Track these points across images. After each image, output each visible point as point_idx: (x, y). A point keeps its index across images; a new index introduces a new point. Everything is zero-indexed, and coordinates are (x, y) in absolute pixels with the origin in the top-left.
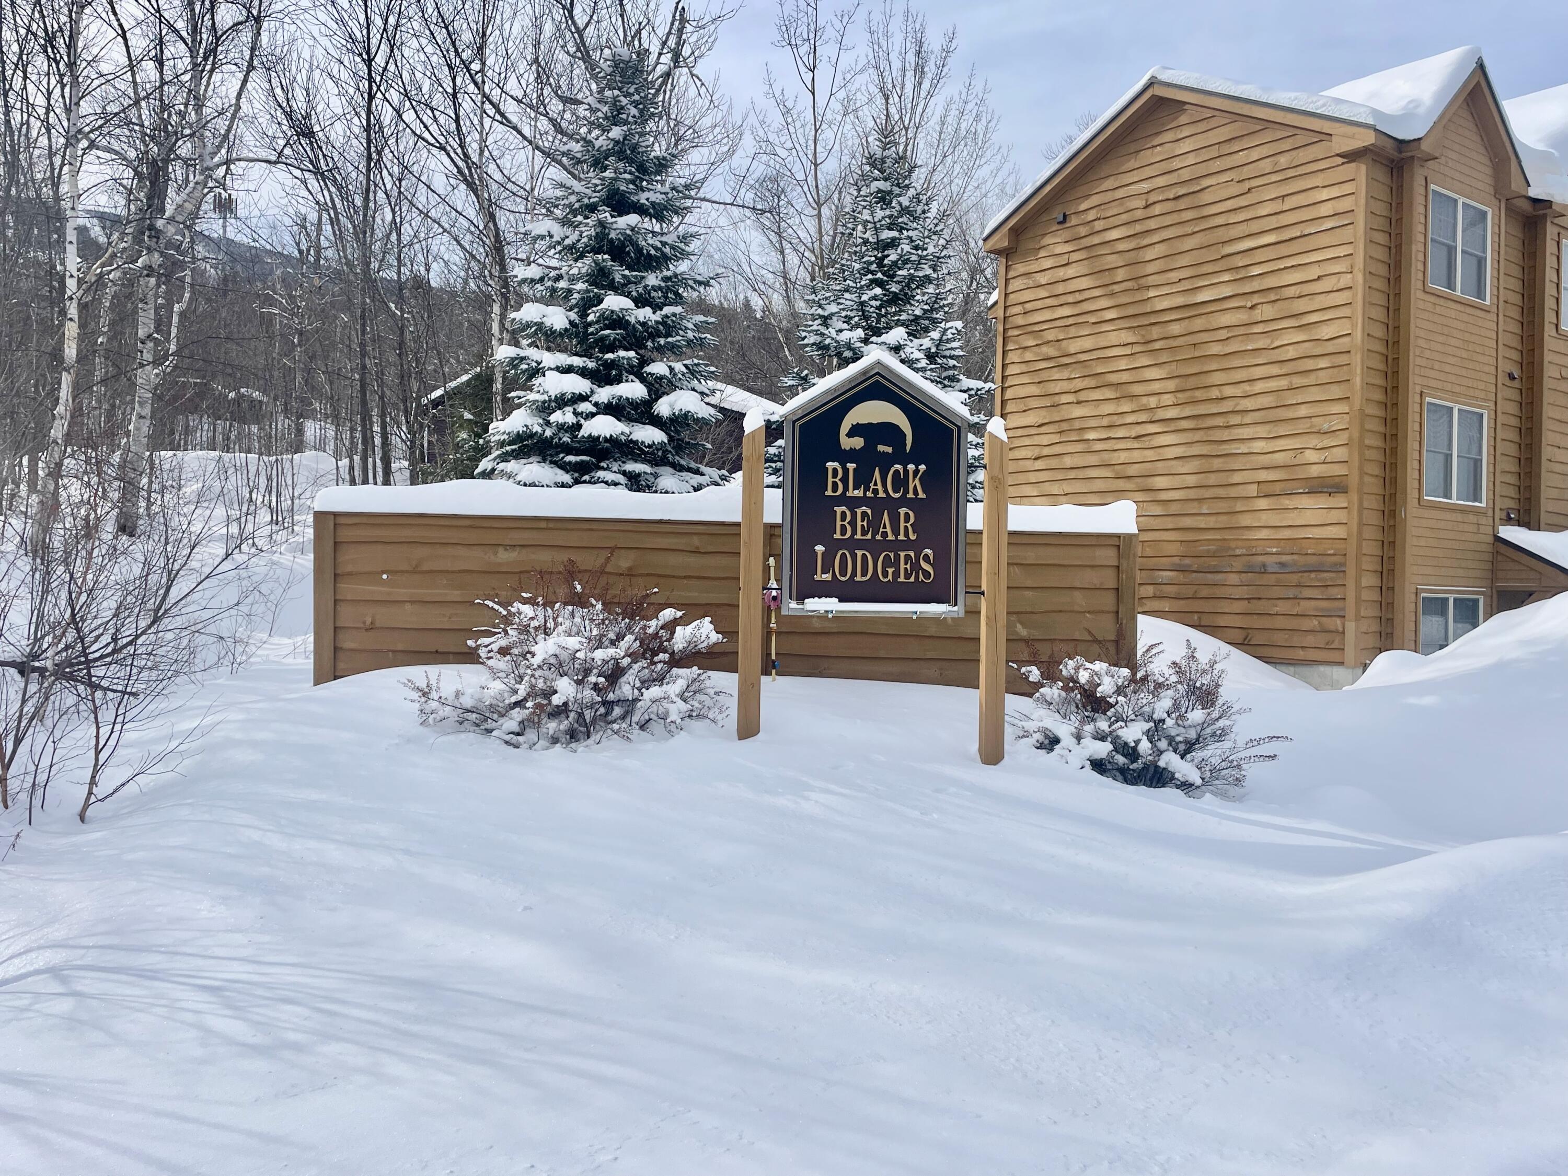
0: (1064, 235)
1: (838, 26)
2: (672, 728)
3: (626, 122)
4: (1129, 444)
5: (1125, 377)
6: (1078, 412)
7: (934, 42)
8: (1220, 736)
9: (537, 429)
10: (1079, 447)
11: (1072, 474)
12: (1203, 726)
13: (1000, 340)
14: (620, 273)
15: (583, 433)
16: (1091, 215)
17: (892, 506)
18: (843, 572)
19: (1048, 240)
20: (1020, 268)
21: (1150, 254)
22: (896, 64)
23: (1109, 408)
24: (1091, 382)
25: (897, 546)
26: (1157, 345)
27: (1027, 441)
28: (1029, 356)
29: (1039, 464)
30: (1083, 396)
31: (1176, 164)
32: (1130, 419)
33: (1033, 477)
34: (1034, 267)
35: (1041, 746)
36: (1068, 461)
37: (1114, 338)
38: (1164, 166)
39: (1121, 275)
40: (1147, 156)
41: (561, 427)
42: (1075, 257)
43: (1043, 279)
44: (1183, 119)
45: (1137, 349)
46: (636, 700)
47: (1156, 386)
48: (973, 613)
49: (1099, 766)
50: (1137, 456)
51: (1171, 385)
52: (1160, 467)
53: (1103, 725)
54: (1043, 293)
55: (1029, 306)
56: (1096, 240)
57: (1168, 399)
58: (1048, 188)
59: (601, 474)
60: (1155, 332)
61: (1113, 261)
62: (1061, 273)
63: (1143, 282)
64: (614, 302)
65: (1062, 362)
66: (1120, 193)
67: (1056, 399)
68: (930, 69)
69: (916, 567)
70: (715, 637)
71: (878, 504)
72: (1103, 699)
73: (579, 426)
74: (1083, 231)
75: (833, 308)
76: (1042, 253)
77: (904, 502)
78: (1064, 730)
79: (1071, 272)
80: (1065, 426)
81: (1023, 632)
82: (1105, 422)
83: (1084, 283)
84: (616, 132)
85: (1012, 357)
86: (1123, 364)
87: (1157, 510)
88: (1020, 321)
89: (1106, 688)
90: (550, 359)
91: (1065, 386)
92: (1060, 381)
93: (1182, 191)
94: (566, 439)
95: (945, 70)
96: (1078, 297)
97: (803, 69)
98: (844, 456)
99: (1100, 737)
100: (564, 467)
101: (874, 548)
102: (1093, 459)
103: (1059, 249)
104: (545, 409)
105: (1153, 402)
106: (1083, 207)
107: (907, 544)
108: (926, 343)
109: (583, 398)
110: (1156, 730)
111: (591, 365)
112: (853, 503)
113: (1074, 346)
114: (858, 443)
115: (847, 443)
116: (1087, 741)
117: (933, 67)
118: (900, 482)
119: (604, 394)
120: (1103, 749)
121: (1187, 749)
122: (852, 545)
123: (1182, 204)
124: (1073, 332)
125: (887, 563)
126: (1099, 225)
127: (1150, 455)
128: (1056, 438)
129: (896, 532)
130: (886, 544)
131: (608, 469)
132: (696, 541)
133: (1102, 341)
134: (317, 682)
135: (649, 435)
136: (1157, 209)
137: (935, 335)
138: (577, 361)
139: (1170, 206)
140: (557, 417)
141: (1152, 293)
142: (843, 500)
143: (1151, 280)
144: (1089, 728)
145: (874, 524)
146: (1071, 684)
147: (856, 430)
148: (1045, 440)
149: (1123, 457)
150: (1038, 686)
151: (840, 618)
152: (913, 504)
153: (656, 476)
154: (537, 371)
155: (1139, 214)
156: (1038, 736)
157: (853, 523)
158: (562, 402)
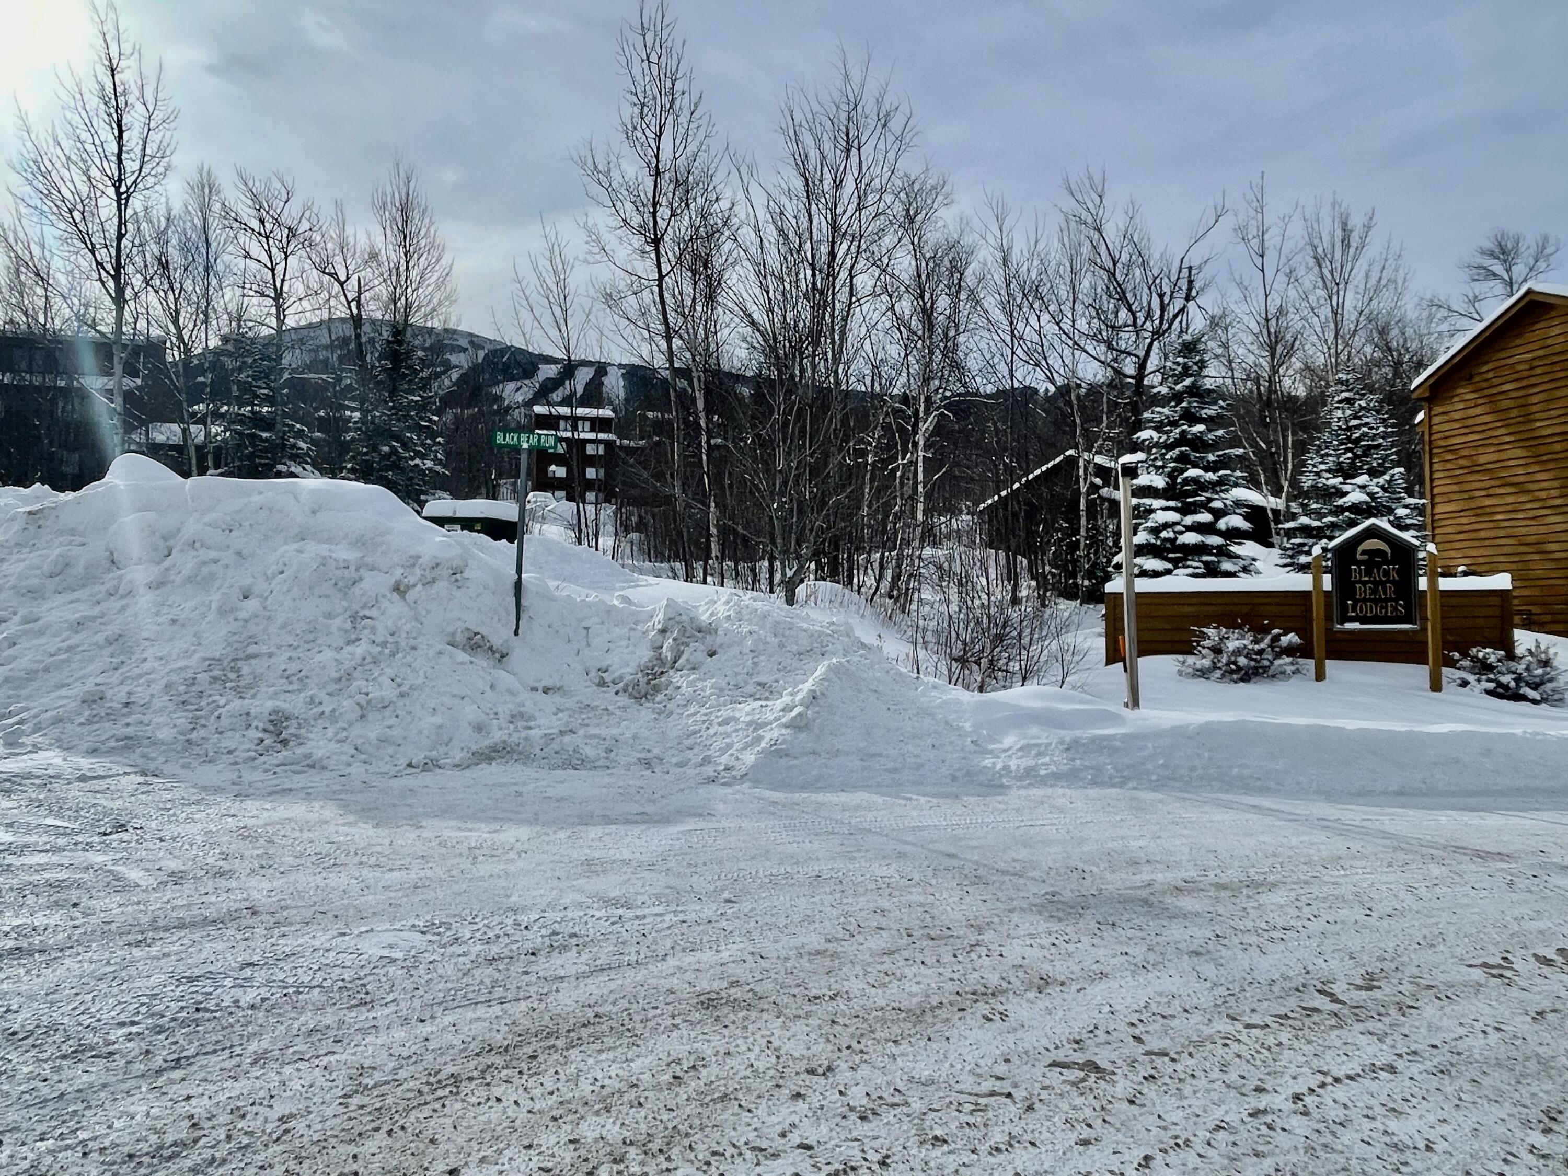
0: (1471, 388)
1: (1281, 224)
2: (1289, 677)
3: (1191, 375)
4: (1529, 523)
5: (1522, 479)
6: (1488, 502)
7: (1357, 221)
8: (1551, 680)
9: (1153, 541)
10: (1491, 525)
11: (1487, 543)
12: (1543, 675)
13: (1427, 456)
14: (1193, 455)
15: (1178, 542)
16: (1490, 375)
17: (1383, 584)
18: (1361, 611)
19: (1458, 391)
20: (1438, 409)
21: (1535, 399)
22: (1326, 238)
23: (1510, 499)
24: (1497, 483)
25: (1387, 600)
26: (1544, 458)
27: (1450, 522)
28: (1449, 466)
29: (1462, 537)
30: (1491, 492)
31: (1549, 342)
32: (1529, 506)
33: (1458, 545)
34: (1449, 408)
35: (1461, 685)
36: (1483, 534)
37: (1511, 454)
38: (1541, 344)
39: (1514, 413)
40: (1529, 337)
41: (1166, 540)
42: (1480, 401)
43: (1456, 416)
44: (1554, 314)
45: (1529, 461)
46: (1269, 667)
47: (1546, 485)
48: (1425, 630)
49: (1489, 692)
50: (1533, 530)
51: (1556, 484)
52: (1551, 537)
53: (1492, 676)
54: (1456, 425)
55: (1447, 434)
56: (1494, 391)
57: (1553, 493)
58: (1457, 359)
59: (1189, 563)
60: (1543, 450)
61: (1506, 404)
62: (1471, 412)
63: (1532, 417)
64: (1192, 472)
65: (1475, 469)
66: (1511, 361)
67: (1471, 494)
68: (1355, 242)
69: (1395, 609)
70: (1299, 641)
71: (1376, 584)
72: (1490, 664)
73: (1176, 538)
74: (1485, 385)
75: (1323, 467)
76: (1456, 399)
77: (1388, 581)
78: (1471, 678)
79: (1477, 411)
80: (1479, 511)
81: (1449, 638)
82: (1509, 508)
83: (1487, 418)
84: (1188, 382)
85: (1436, 467)
86: (1521, 471)
87: (1553, 565)
88: (1442, 443)
89: (1492, 659)
90: (1157, 503)
91: (1478, 485)
92: (1475, 482)
93: (1556, 359)
94: (1168, 545)
95: (1368, 240)
96: (1485, 427)
97: (1255, 257)
98: (1359, 563)
99: (1489, 680)
100: (1169, 560)
101: (1375, 602)
102: (1502, 533)
103: (1468, 397)
104: (1155, 531)
105: (1543, 495)
106: (1484, 369)
107: (1391, 599)
108: (1381, 480)
109: (1178, 523)
110: (1519, 679)
111: (1179, 505)
112: (1364, 583)
113: (1482, 459)
114: (1365, 557)
115: (1359, 557)
116: (1483, 683)
117: (1357, 238)
118: (1386, 573)
119: (1189, 520)
120: (1492, 685)
121: (1535, 687)
122: (1365, 600)
123: (1557, 368)
124: (1481, 450)
125: (1382, 608)
126: (1496, 381)
127: (1543, 529)
128: (1473, 519)
129: (1385, 594)
130: (1380, 600)
131: (1193, 560)
132: (1278, 600)
133: (1504, 456)
134: (1107, 664)
135: (1215, 540)
136: (1539, 371)
137: (1387, 477)
138: (1171, 504)
139: (1548, 369)
140: (1164, 534)
141: (1538, 424)
142: (1360, 582)
143: (1537, 416)
144: (1484, 677)
145: (1375, 591)
146: (1475, 659)
147: (1364, 552)
148: (1464, 521)
149: (1523, 531)
150: (1458, 661)
151: (1361, 631)
152: (1393, 582)
153: (1219, 562)
154: (1151, 511)
155: (1525, 374)
156: (1459, 681)
157: (1365, 591)
158: (1166, 526)
